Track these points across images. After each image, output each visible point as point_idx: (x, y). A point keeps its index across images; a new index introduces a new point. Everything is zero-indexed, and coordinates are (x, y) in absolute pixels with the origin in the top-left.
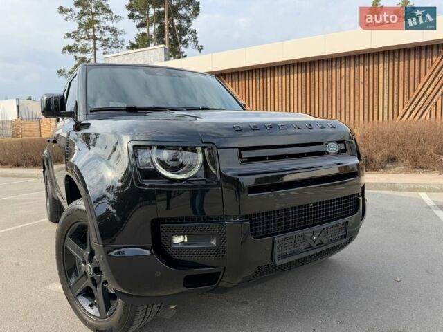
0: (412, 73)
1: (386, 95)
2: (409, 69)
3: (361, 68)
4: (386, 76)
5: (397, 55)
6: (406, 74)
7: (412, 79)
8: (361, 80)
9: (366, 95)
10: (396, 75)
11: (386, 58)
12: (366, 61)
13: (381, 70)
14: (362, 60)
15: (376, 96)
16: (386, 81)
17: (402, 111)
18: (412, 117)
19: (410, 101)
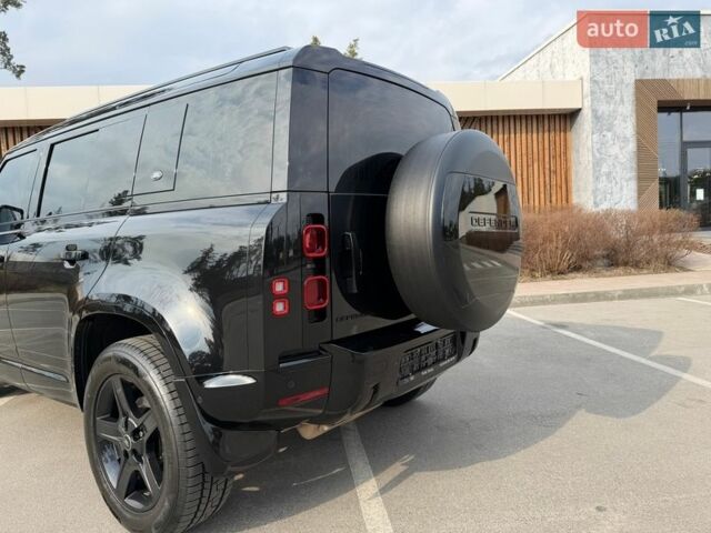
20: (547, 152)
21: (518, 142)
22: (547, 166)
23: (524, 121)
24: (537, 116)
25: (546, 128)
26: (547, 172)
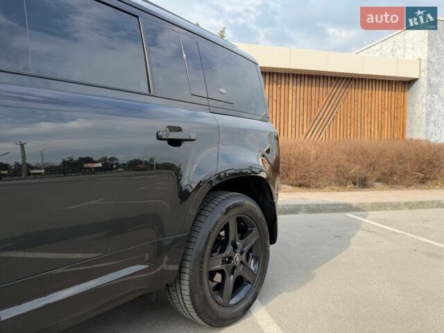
0: (313, 98)
1: (294, 115)
2: (311, 93)
3: (275, 86)
4: (294, 97)
5: (303, 78)
6: (309, 97)
7: (313, 102)
8: (275, 98)
9: (278, 112)
10: (302, 97)
11: (295, 81)
12: (279, 81)
13: (291, 91)
14: (275, 79)
15: (286, 115)
16: (294, 102)
17: (305, 131)
18: (313, 137)
19: (312, 123)
20: (393, 104)
21: (377, 97)
22: (393, 114)
23: (381, 84)
24: (389, 81)
25: (394, 89)
26: (393, 117)
